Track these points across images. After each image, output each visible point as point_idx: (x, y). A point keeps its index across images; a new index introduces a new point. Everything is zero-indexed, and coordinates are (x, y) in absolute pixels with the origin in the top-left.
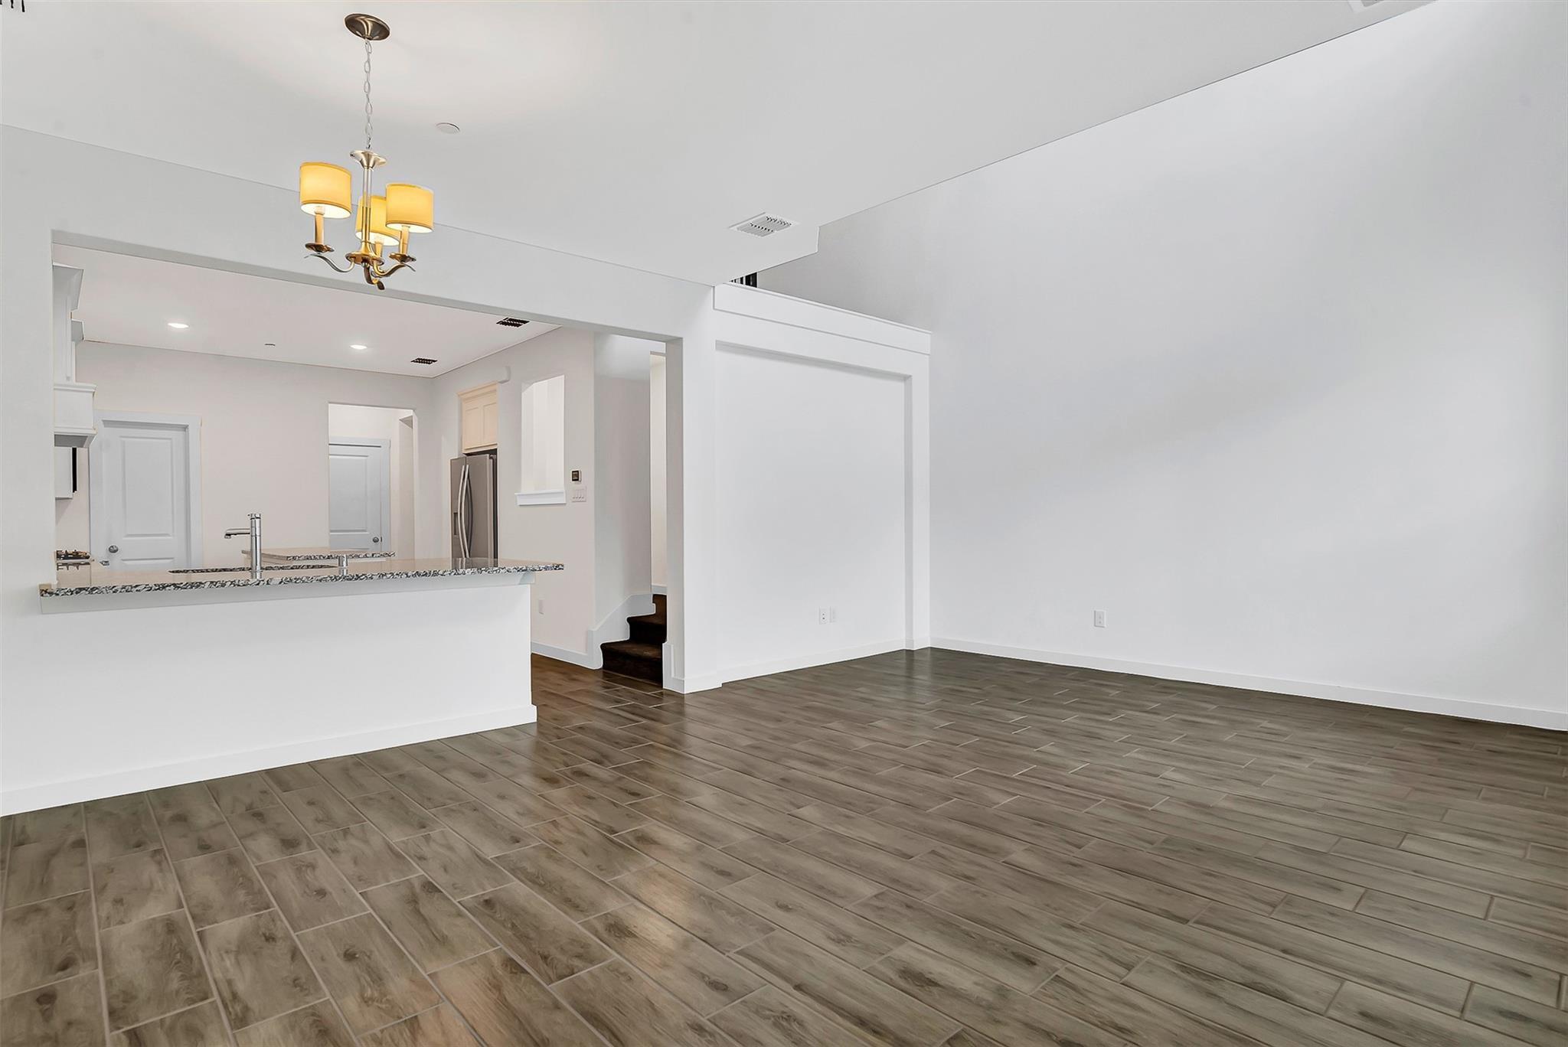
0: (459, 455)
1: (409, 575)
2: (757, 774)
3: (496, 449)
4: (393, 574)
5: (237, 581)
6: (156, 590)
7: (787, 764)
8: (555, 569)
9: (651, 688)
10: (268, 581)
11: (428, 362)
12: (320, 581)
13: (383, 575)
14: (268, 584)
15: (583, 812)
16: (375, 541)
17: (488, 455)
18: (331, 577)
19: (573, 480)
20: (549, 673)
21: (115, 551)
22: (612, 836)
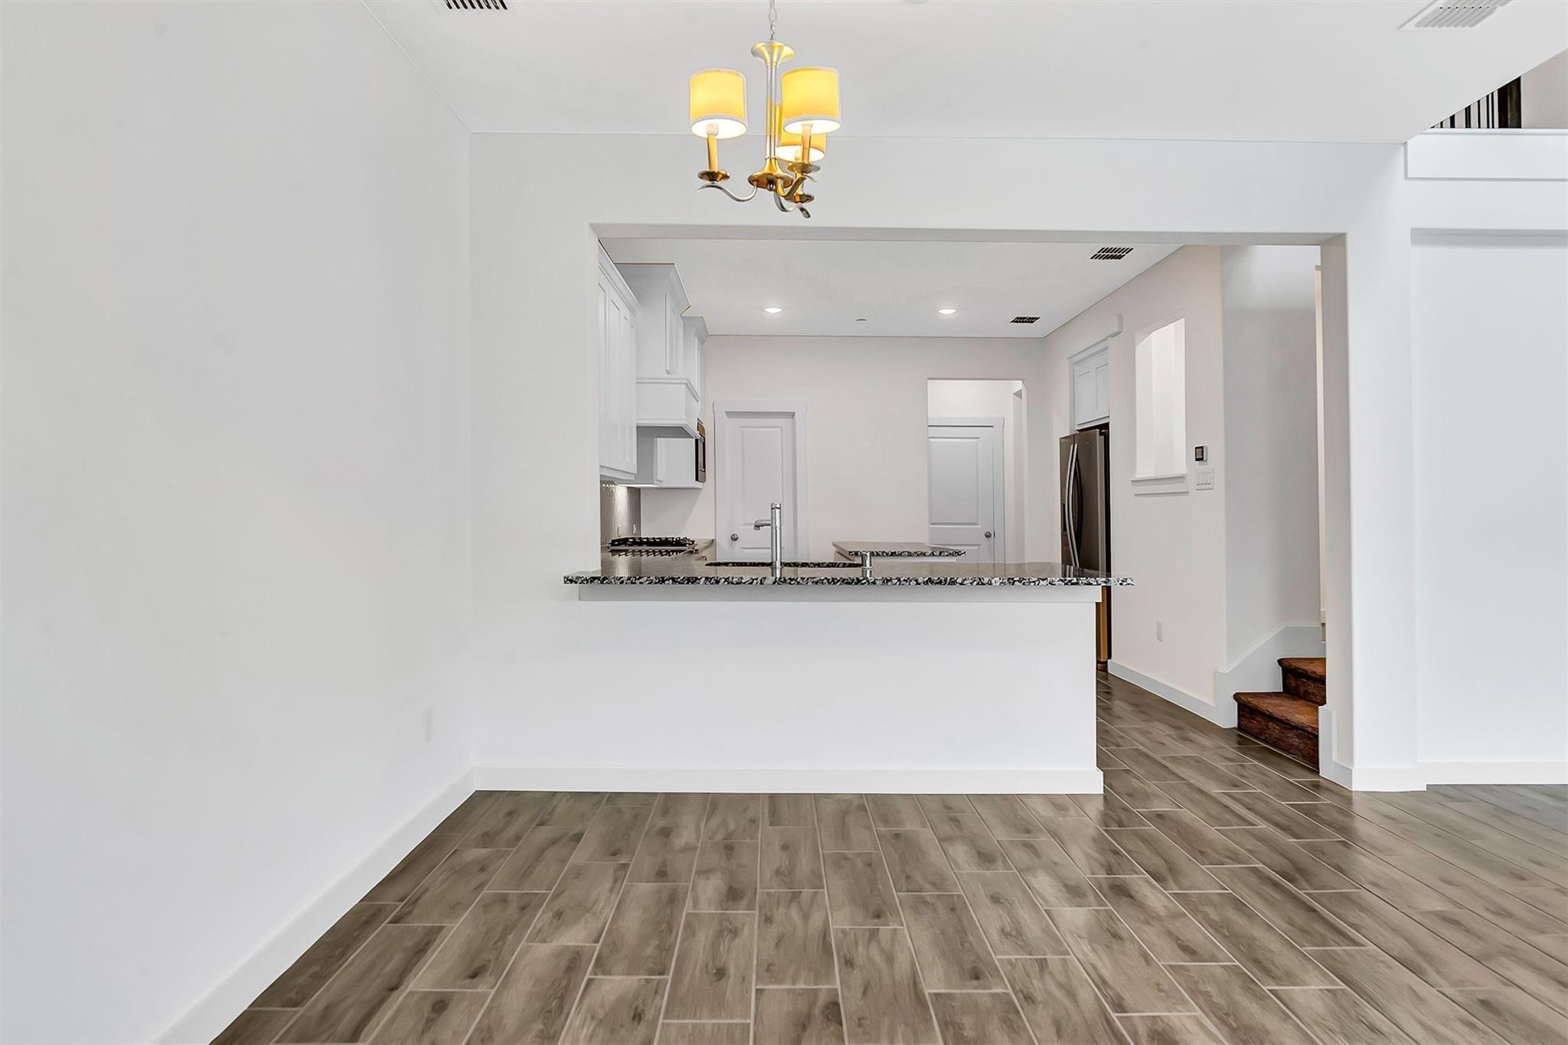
0: (1071, 430)
1: (920, 581)
2: (1433, 976)
3: (1108, 424)
4: (899, 580)
5: (731, 579)
6: (656, 583)
7: (1507, 973)
8: (1121, 584)
9: (1301, 772)
10: (761, 580)
11: (1031, 320)
12: (817, 583)
13: (888, 581)
14: (761, 583)
15: (1093, 958)
16: (988, 536)
17: (1098, 430)
18: (828, 580)
19: (1197, 460)
20: (1157, 724)
21: (736, 539)
22: (1114, 1016)
